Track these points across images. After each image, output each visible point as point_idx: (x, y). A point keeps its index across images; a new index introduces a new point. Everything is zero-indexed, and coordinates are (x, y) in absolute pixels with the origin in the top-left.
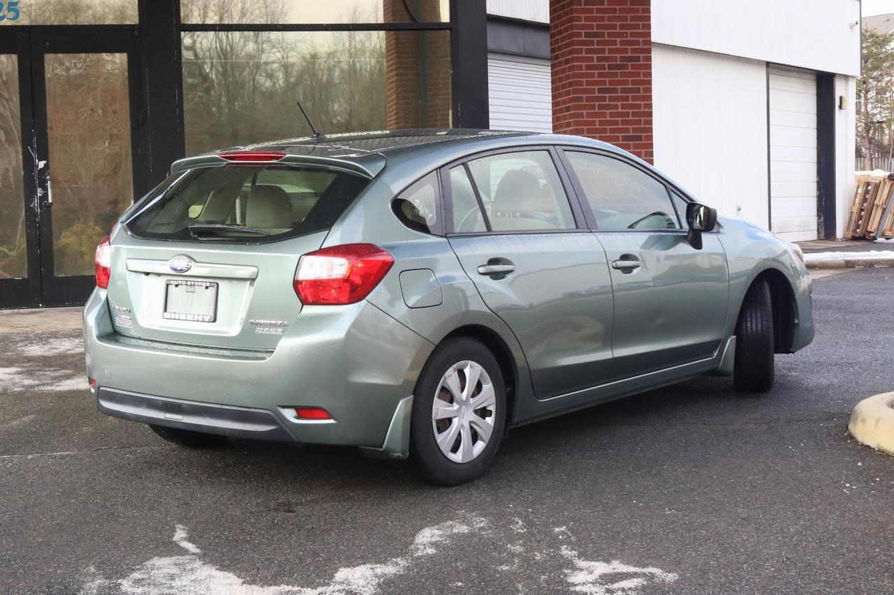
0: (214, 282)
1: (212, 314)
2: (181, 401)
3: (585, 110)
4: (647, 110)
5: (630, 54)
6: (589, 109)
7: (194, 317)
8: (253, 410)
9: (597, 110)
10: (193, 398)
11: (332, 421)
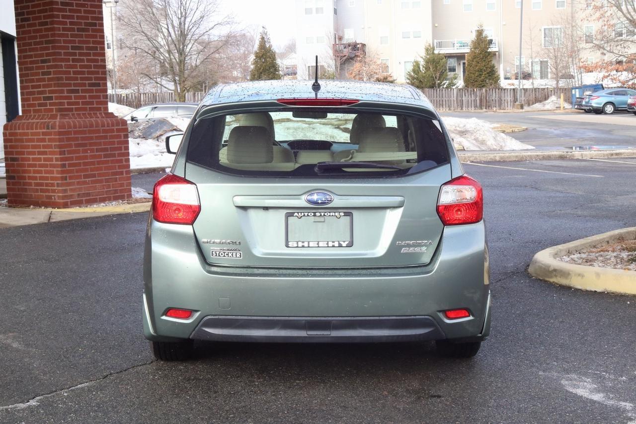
0: (348, 212)
1: (348, 239)
2: (330, 318)
3: (64, 62)
4: (102, 64)
5: (90, 21)
6: (66, 62)
7: (328, 244)
8: (412, 317)
9: (71, 63)
10: (347, 314)
11: (471, 318)
